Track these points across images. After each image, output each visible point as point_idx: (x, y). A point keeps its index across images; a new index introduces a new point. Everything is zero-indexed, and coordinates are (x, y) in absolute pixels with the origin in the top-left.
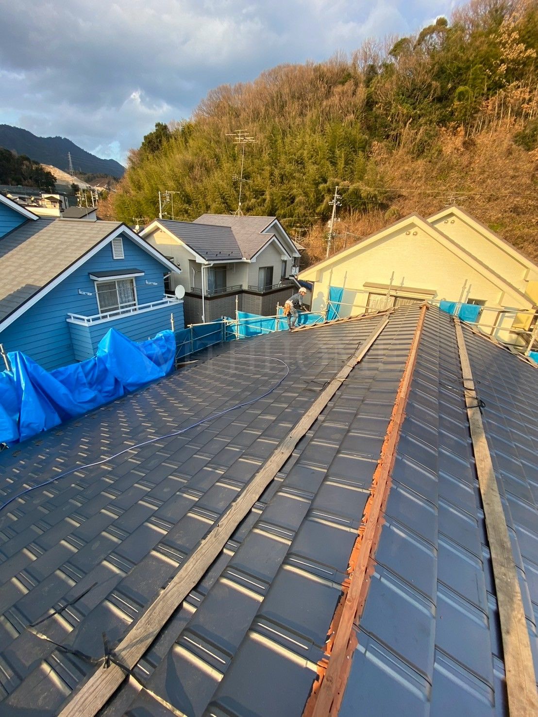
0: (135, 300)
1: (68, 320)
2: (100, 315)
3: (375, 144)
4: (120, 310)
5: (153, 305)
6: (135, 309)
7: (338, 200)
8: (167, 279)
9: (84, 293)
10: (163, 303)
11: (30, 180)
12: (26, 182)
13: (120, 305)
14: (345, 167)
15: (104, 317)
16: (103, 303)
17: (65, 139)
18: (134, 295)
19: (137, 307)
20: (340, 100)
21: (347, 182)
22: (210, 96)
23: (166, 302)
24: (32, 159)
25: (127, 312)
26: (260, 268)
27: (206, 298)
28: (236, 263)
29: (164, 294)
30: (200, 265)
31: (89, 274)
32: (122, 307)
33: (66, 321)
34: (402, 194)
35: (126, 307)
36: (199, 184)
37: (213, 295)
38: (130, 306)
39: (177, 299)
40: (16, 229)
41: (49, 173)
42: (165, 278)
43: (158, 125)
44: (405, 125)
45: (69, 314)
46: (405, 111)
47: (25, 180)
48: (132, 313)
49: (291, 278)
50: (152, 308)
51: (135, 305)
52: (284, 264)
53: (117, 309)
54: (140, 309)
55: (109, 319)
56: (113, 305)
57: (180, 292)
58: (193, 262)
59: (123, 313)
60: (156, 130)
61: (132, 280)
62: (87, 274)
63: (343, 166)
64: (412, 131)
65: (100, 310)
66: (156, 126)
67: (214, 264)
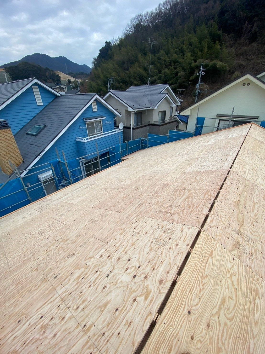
0: (102, 131)
1: (76, 140)
2: (88, 137)
3: (226, 36)
4: (96, 135)
5: (110, 133)
6: (102, 135)
7: (203, 71)
8: (115, 120)
9: (82, 128)
10: (114, 132)
11: (50, 80)
12: (49, 81)
13: (96, 133)
14: (207, 51)
15: (90, 138)
16: (89, 132)
17: (63, 57)
18: (101, 128)
19: (103, 133)
20: (205, 12)
21: (208, 60)
22: (132, 21)
23: (115, 131)
24: (50, 69)
25: (99, 136)
26: (159, 112)
27: (133, 129)
28: (147, 110)
29: (114, 128)
30: (130, 112)
31: (83, 119)
32: (97, 134)
33: (75, 140)
34: (242, 64)
35: (99, 134)
36: (127, 72)
37: (136, 127)
38: (100, 133)
39: (120, 129)
40: (52, 101)
41: (58, 75)
42: (114, 119)
43: (106, 42)
44: (245, 23)
45: (76, 137)
46: (245, 14)
47: (48, 79)
48: (102, 136)
49: (175, 116)
50: (109, 134)
51: (102, 133)
52: (171, 109)
53: (95, 135)
54: (104, 134)
55: (92, 139)
56: (93, 133)
57: (121, 126)
58: (127, 111)
59: (97, 136)
60: (105, 45)
61: (101, 121)
62: (82, 119)
63: (206, 51)
64: (250, 26)
65: (88, 135)
66: (105, 43)
67: (137, 111)
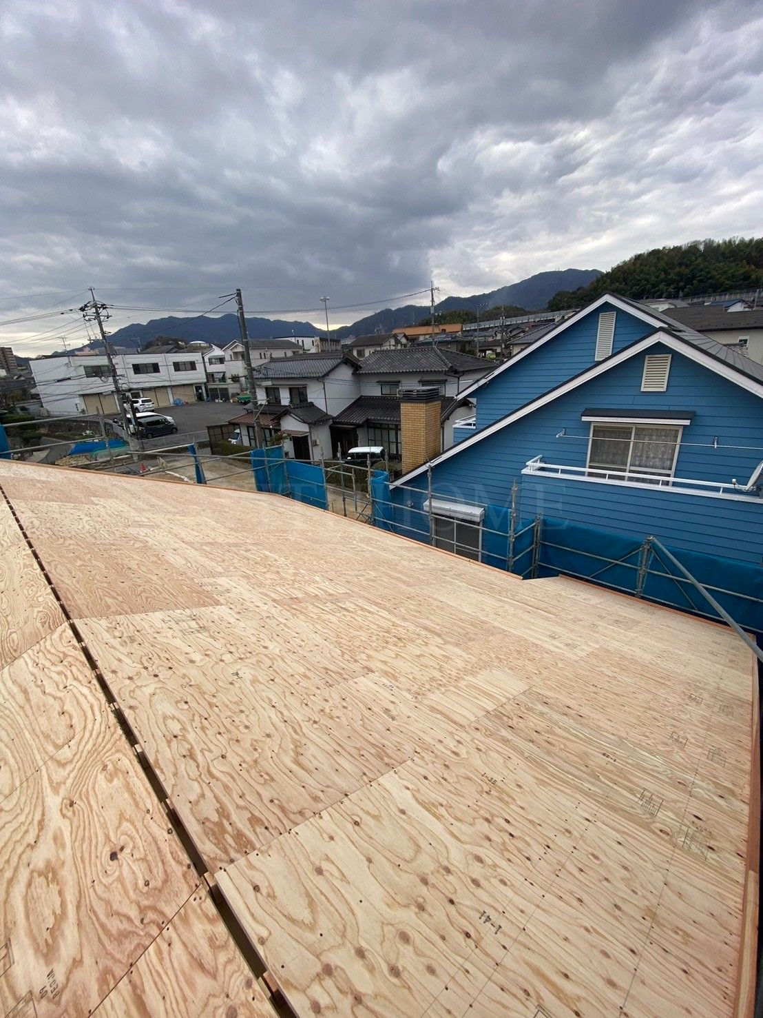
0: (670, 469)
2: (587, 470)
4: (627, 474)
6: (667, 483)
13: (630, 468)
16: (597, 456)
19: (671, 480)
25: (646, 481)
32: (635, 472)
35: (646, 473)
38: (660, 474)
48: (660, 487)
51: (669, 475)
56: (615, 463)
61: (677, 432)
65: (588, 464)
